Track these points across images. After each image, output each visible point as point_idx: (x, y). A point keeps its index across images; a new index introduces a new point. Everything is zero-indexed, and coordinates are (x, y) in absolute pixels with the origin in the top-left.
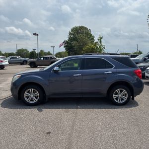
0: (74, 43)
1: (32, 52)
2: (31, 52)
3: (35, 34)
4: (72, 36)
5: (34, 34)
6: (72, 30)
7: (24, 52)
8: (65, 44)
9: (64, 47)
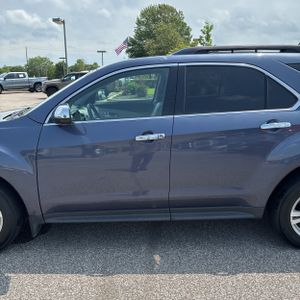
0: (147, 43)
1: (60, 64)
2: (57, 65)
3: (56, 20)
4: (143, 28)
5: (54, 20)
6: (143, 15)
7: (42, 65)
8: (129, 45)
9: (127, 52)
